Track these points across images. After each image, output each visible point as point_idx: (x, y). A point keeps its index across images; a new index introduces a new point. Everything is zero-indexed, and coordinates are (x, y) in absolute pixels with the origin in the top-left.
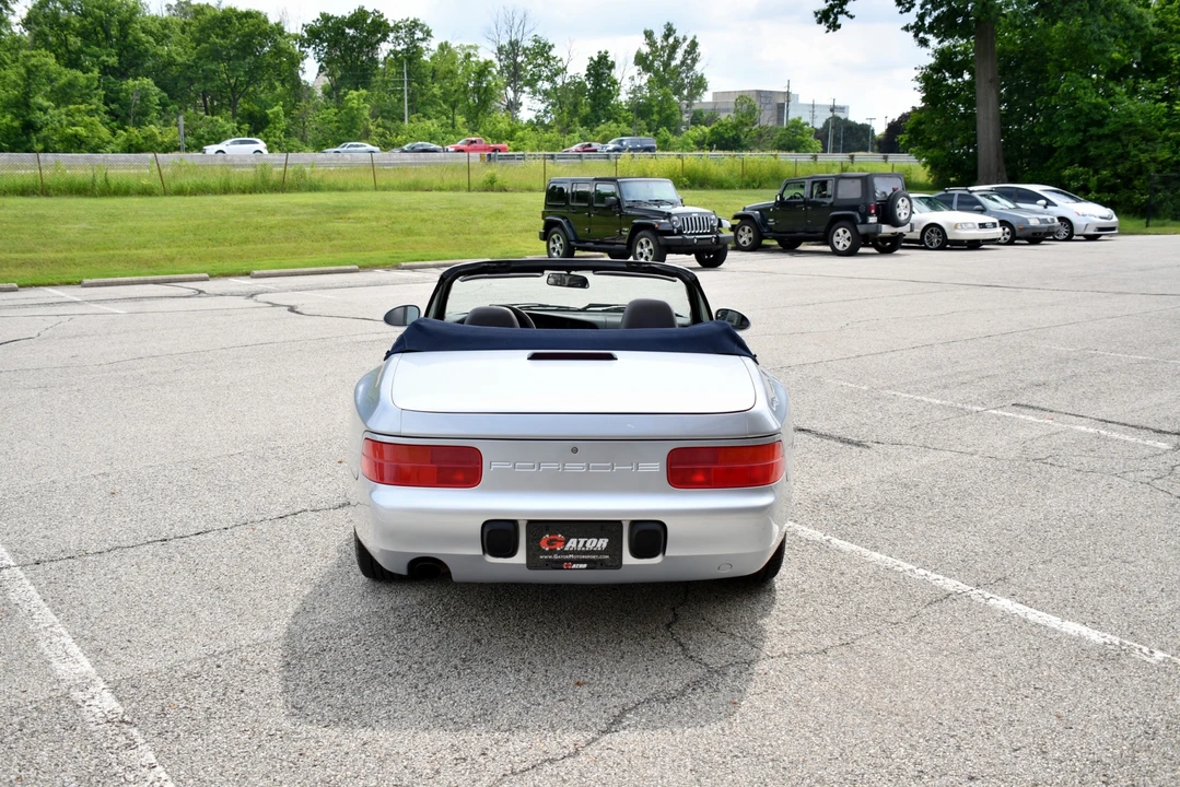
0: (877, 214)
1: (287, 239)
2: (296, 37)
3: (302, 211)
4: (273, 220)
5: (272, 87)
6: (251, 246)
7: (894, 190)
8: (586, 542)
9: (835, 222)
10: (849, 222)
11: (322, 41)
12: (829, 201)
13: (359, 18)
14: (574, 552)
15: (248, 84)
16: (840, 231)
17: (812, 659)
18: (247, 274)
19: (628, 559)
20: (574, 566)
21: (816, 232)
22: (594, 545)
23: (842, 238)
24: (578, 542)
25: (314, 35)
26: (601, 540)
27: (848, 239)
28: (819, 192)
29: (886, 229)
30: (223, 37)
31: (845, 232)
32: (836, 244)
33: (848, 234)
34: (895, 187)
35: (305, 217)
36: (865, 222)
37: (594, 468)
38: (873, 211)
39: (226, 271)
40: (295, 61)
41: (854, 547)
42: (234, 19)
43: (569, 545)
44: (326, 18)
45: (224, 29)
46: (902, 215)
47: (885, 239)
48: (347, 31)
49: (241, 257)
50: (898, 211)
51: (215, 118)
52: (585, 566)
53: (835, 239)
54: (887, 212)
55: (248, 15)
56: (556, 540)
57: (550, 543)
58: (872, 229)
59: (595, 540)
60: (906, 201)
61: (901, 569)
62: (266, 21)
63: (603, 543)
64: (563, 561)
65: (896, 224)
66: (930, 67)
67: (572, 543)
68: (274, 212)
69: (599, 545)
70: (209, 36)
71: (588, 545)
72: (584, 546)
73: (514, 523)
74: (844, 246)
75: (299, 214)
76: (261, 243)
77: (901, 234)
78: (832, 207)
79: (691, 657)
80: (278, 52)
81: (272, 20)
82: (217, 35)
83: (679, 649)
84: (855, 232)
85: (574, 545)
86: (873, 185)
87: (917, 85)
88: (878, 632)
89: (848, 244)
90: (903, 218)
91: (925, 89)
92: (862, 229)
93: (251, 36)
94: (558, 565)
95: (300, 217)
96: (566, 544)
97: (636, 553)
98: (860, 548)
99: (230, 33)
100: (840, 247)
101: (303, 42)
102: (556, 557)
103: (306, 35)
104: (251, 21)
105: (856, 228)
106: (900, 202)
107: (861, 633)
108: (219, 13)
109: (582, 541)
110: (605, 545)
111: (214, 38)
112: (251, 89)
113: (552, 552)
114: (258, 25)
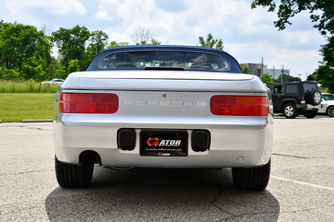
0: (305, 99)
1: (40, 109)
2: (49, 38)
3: (47, 99)
4: (33, 102)
5: (38, 58)
6: (23, 112)
7: (313, 89)
8: (169, 142)
9: (286, 104)
10: (292, 104)
11: (60, 39)
12: (283, 94)
13: (76, 30)
14: (164, 147)
15: (27, 56)
16: (288, 107)
17: (288, 214)
18: (20, 122)
19: (191, 152)
20: (164, 154)
21: (277, 109)
22: (174, 143)
23: (289, 110)
24: (166, 142)
25: (57, 37)
26: (177, 141)
27: (292, 111)
28: (278, 91)
29: (310, 107)
30: (17, 37)
31: (290, 108)
32: (286, 114)
33: (292, 109)
34: (313, 88)
35: (48, 101)
36: (299, 103)
37: (173, 104)
38: (303, 98)
39: (10, 120)
40: (48, 47)
41: (306, 183)
42: (22, 30)
43: (161, 143)
44: (62, 30)
45: (17, 33)
46: (317, 100)
47: (309, 111)
48: (71, 35)
49: (17, 116)
50: (315, 98)
51: (11, 70)
52: (169, 154)
53: (286, 111)
54: (310, 99)
55: (28, 27)
56: (155, 141)
57: (151, 142)
58: (303, 106)
59: (174, 141)
60: (319, 94)
61: (332, 190)
62: (36, 30)
63: (178, 142)
64: (158, 152)
65: (314, 104)
66: (327, 45)
67: (163, 142)
68: (35, 99)
69: (176, 144)
70: (10, 36)
71: (171, 144)
72: (169, 144)
73: (133, 130)
74: (290, 114)
75: (46, 100)
76: (28, 110)
77: (317, 110)
78: (284, 97)
79: (224, 211)
80: (42, 42)
81: (39, 30)
82: (14, 36)
83: (218, 209)
84: (295, 107)
85: (164, 144)
86: (303, 87)
87: (321, 53)
88: (323, 207)
89: (292, 113)
90: (317, 101)
91: (325, 55)
92: (298, 106)
93: (29, 36)
94: (155, 154)
95: (47, 101)
96: (159, 143)
97: (195, 149)
98: (309, 184)
99: (19, 35)
100: (288, 115)
101: (52, 39)
102: (154, 149)
103: (53, 37)
105: (296, 107)
106: (316, 94)
107: (314, 207)
108: (15, 27)
109: (168, 141)
110: (179, 144)
111: (12, 37)
112: (28, 59)
113: (153, 147)
114: (32, 32)
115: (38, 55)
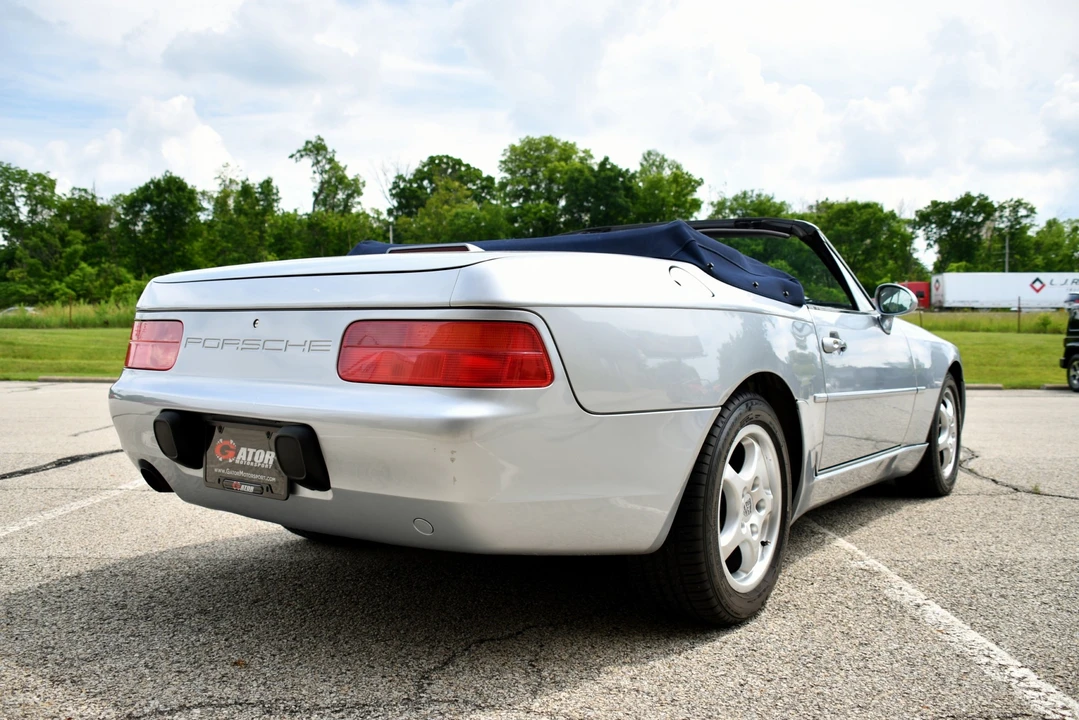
2: (908, 222)
5: (885, 264)
11: (931, 223)
13: (964, 203)
15: (865, 261)
25: (924, 219)
30: (847, 225)
40: (908, 240)
42: (855, 211)
44: (935, 204)
45: (847, 218)
48: (954, 213)
51: (831, 289)
55: (867, 206)
62: (881, 210)
70: (834, 224)
80: (893, 234)
81: (887, 209)
82: (841, 224)
93: (867, 223)
99: (852, 221)
101: (915, 225)
103: (917, 219)
104: (871, 210)
108: (844, 207)
111: (838, 227)
112: (867, 265)
114: (875, 214)
115: (886, 258)
